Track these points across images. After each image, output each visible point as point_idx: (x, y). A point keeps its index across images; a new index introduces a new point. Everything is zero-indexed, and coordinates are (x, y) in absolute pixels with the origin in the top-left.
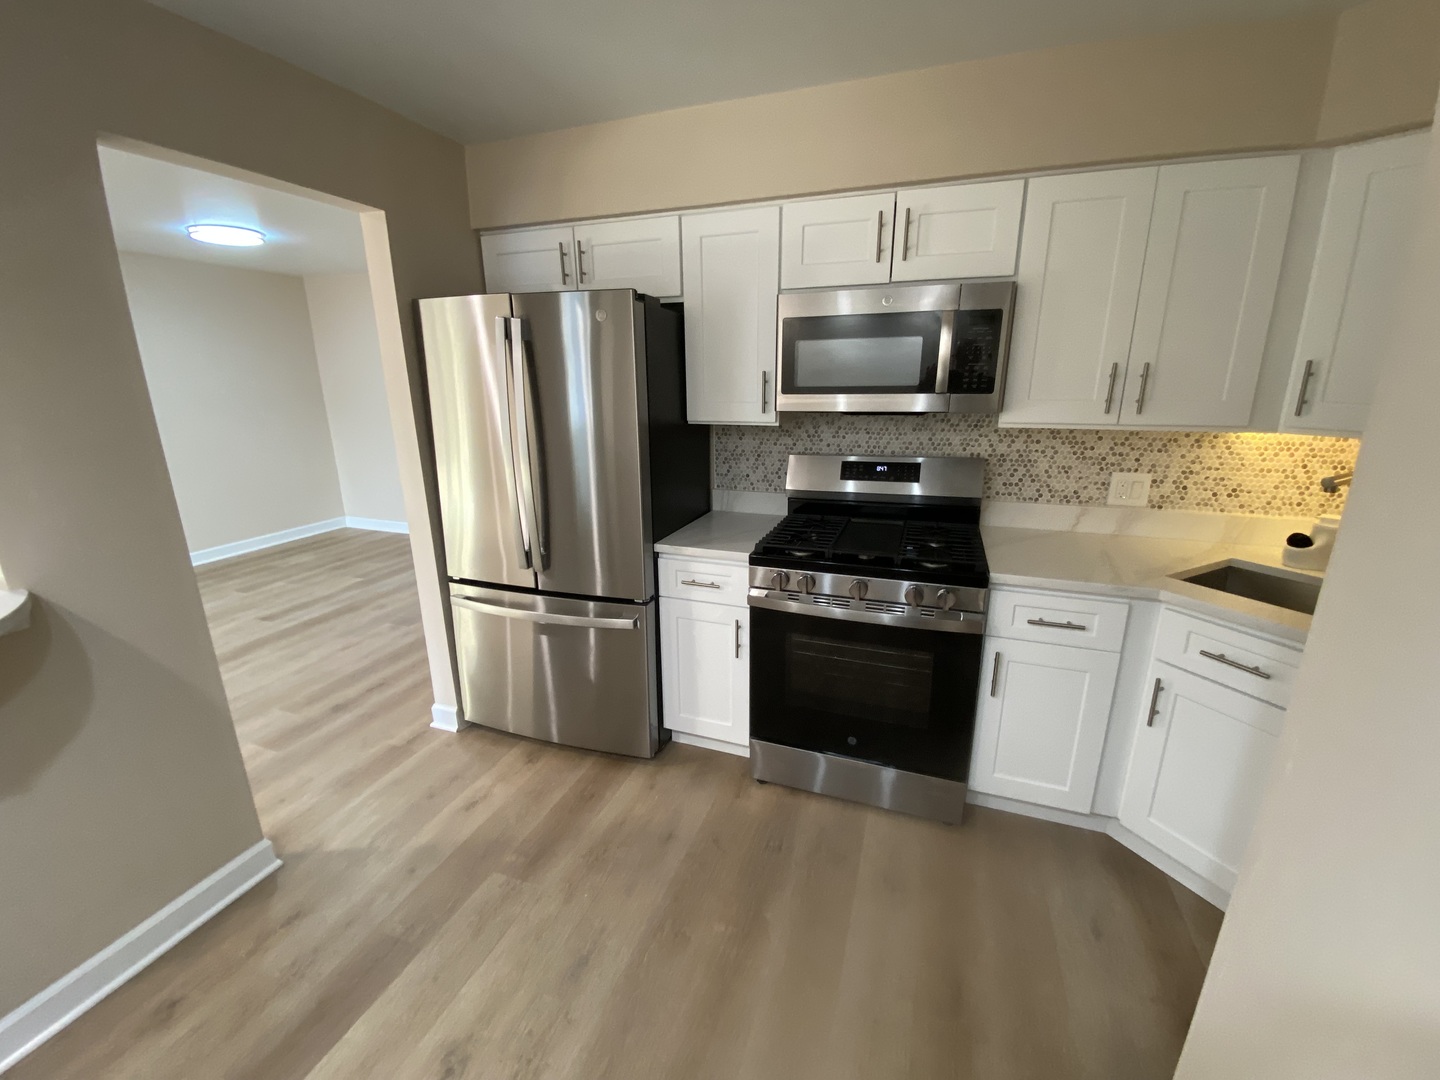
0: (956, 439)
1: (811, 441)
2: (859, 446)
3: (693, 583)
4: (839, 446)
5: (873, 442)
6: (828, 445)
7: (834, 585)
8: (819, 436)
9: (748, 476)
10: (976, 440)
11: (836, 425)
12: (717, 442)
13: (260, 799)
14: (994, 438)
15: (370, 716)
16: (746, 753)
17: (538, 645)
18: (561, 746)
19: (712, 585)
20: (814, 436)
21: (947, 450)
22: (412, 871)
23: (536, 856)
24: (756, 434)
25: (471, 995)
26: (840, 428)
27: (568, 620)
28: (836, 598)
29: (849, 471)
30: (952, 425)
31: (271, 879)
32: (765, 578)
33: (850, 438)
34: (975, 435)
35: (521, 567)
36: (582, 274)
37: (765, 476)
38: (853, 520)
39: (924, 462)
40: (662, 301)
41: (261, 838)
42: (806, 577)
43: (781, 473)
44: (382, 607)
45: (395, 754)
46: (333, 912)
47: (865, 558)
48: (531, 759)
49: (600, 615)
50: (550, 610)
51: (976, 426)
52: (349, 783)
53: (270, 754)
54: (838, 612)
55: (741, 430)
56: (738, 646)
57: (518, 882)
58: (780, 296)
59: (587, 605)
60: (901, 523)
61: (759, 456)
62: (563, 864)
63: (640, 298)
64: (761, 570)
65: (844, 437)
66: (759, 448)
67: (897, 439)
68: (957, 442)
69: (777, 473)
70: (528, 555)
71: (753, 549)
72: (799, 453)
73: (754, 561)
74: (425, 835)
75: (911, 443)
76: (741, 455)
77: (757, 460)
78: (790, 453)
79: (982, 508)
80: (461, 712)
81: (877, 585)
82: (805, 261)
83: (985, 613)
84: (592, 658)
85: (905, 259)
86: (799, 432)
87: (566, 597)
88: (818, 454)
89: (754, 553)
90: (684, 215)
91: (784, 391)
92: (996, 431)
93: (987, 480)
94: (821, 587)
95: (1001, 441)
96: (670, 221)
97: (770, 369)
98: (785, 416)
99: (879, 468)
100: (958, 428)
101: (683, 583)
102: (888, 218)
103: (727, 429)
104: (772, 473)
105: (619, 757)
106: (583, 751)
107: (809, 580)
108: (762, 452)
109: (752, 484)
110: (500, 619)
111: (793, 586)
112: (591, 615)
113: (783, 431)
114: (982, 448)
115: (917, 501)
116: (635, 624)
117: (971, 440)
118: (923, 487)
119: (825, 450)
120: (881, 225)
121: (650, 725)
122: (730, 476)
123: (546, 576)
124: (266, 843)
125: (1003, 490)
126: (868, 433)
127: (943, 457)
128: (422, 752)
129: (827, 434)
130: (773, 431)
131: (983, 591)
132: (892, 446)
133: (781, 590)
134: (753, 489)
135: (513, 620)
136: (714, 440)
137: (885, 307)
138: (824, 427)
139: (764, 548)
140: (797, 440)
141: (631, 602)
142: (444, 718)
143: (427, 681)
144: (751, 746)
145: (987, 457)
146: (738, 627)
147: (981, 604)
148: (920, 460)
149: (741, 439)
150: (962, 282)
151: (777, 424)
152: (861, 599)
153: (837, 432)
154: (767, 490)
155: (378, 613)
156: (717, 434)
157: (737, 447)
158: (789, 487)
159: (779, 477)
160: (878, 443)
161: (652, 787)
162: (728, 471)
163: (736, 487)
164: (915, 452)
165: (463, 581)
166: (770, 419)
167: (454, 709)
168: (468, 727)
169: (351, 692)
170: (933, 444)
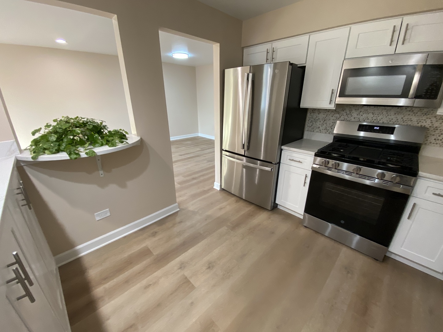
0: (415, 119)
1: (347, 116)
2: (368, 119)
3: (293, 160)
4: (359, 118)
5: (374, 118)
6: (354, 118)
7: (348, 168)
8: (351, 114)
9: (319, 127)
10: (425, 120)
11: (359, 111)
12: (309, 115)
13: (177, 194)
14: (434, 120)
15: (201, 182)
16: (302, 217)
17: (242, 171)
18: (245, 200)
19: (299, 162)
20: (349, 114)
21: (409, 123)
22: (206, 220)
23: (235, 226)
24: (325, 113)
25: (216, 252)
26: (361, 112)
27: (252, 165)
28: (347, 172)
29: (362, 128)
30: (414, 113)
31: (177, 212)
32: (320, 162)
33: (365, 115)
34: (424, 118)
35: (241, 149)
36: (273, 58)
37: (326, 128)
38: (360, 146)
39: (398, 127)
40: (298, 66)
41: (176, 202)
42: (336, 163)
43: (332, 127)
44: (205, 157)
45: (205, 192)
46: (188, 224)
47: (362, 159)
48: (237, 202)
49: (261, 165)
50: (247, 161)
51: (426, 114)
52: (194, 196)
53: (179, 186)
54: (347, 177)
55: (319, 111)
56: (305, 183)
57: (231, 230)
58: (344, 61)
59: (258, 162)
60: (381, 149)
61: (325, 120)
62: (242, 230)
63: (291, 64)
64: (319, 159)
65: (362, 115)
66: (326, 117)
67: (386, 117)
68: (415, 120)
69: (331, 127)
70: (244, 145)
71: (316, 151)
72: (341, 120)
73: (316, 155)
74: (209, 213)
75: (392, 119)
76: (318, 120)
77: (324, 122)
78: (337, 120)
79: (421, 148)
80: (221, 186)
81: (365, 170)
82: (357, 47)
83: (413, 187)
84: (257, 178)
85: (403, 44)
86: (343, 112)
87: (252, 159)
88: (349, 121)
89: (317, 152)
90: (311, 35)
91: (339, 96)
92: (435, 117)
93: (427, 137)
94: (342, 167)
95: (437, 121)
96: (306, 37)
97: (335, 88)
98: (338, 106)
99: (375, 128)
100: (417, 114)
101: (289, 159)
102: (398, 28)
103: (314, 110)
104: (329, 127)
105: (261, 207)
106: (251, 203)
107: (337, 164)
108: (326, 119)
109: (320, 130)
110: (234, 162)
111: (330, 165)
112: (258, 165)
113: (336, 112)
114: (427, 123)
115: (392, 142)
116: (272, 169)
117: (422, 120)
118: (395, 136)
119: (353, 120)
120: (394, 31)
121: (272, 201)
122: (312, 127)
123: (248, 152)
124: (177, 204)
125: (434, 141)
126: (373, 114)
127: (407, 125)
128: (211, 193)
129: (355, 114)
130: (332, 112)
131: (414, 178)
132: (383, 119)
133: (325, 166)
134: (320, 132)
135: (237, 163)
136: (308, 115)
137: (390, 63)
138: (354, 111)
139: (321, 151)
140: (342, 116)
141: (271, 163)
142: (217, 186)
143: (214, 177)
144: (304, 216)
145: (428, 127)
146: (306, 177)
147: (412, 183)
148: (396, 126)
149: (319, 114)
150: (429, 53)
151: (335, 109)
152: (357, 174)
153: (359, 113)
154: (326, 133)
155: (204, 158)
156: (310, 112)
157: (317, 117)
158: (335, 132)
159: (332, 129)
160: (377, 118)
161: (270, 218)
162: (312, 125)
163: (314, 131)
164: (394, 123)
165: (226, 151)
166: (332, 107)
167: (220, 184)
168: (222, 190)
169: (196, 175)
170: (403, 120)
